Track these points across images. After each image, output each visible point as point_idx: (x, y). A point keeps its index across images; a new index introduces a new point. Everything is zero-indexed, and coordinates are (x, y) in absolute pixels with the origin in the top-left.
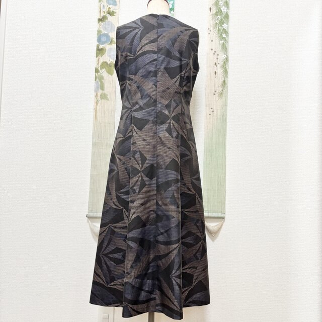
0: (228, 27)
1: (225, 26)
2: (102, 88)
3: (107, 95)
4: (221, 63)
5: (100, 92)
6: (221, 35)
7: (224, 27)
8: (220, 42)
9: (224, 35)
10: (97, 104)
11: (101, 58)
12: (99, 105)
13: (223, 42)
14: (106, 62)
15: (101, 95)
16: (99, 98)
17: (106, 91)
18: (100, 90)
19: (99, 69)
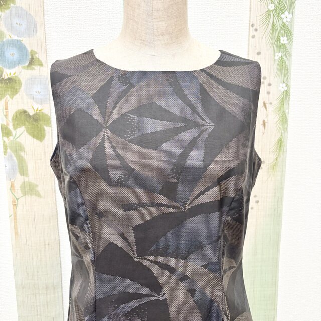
0: (292, 19)
1: (286, 16)
2: (23, 171)
3: (37, 185)
4: (276, 103)
5: (19, 179)
6: (278, 39)
7: (285, 20)
8: (274, 55)
9: (284, 40)
10: (15, 205)
11: (10, 102)
12: (19, 207)
13: (280, 54)
14: (25, 112)
15: (23, 186)
16: (19, 193)
17: (31, 177)
18: (18, 174)
19: (11, 127)
